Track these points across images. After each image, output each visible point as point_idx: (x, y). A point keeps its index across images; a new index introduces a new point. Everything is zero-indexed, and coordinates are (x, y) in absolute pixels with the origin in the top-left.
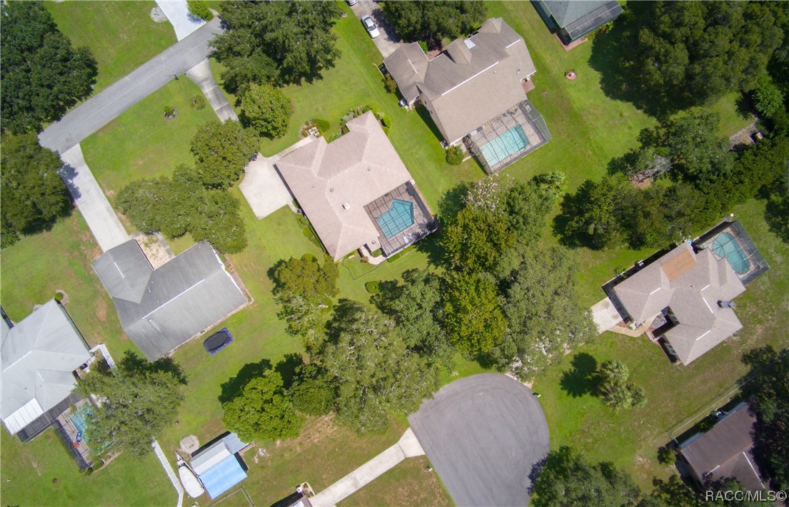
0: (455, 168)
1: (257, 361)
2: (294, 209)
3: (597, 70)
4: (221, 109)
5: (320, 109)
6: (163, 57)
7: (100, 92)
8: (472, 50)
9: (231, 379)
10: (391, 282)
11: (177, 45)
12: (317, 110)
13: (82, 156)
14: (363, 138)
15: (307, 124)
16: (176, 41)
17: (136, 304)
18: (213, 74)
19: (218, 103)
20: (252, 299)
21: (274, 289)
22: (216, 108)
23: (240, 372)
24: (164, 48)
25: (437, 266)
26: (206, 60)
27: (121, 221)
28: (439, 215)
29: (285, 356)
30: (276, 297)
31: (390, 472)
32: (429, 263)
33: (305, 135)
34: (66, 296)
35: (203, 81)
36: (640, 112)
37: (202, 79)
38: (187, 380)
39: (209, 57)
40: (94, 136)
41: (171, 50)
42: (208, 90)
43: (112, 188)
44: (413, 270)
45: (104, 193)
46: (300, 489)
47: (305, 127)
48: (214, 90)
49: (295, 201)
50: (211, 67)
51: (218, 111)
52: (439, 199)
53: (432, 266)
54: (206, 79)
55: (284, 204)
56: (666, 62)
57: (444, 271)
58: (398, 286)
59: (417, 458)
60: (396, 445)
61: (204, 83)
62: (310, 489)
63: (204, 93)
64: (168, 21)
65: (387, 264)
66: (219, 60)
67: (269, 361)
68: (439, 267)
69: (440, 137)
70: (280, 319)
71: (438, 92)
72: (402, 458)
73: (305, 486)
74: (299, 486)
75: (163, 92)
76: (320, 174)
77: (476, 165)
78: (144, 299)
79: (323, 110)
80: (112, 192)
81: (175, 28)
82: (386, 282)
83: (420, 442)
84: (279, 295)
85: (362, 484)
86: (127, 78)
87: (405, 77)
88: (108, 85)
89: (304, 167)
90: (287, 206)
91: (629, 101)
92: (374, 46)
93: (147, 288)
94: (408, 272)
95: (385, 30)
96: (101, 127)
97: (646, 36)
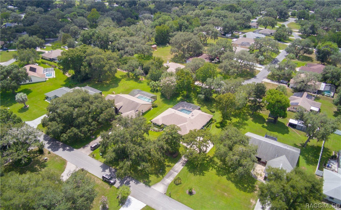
0: (158, 105)
1: (265, 129)
4: (175, 172)
11: (149, 204)
14: (164, 118)
16: (147, 206)
17: (286, 156)
18: (158, 181)
19: (173, 174)
22: (176, 174)
26: (152, 187)
35: (165, 185)
37: (164, 186)
39: (150, 186)
42: (169, 180)
45: (255, 204)
48: (167, 178)
50: (155, 183)
51: (177, 172)
54: (163, 184)
58: (207, 107)
63: (171, 181)
66: (150, 181)
78: (281, 155)
89: (187, 126)
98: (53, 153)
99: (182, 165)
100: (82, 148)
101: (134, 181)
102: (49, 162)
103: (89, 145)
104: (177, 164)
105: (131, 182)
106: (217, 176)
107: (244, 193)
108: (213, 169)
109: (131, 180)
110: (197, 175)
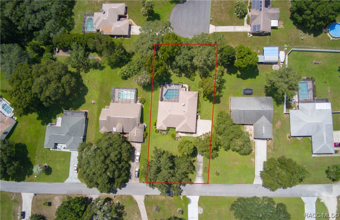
0: (144, 98)
1: (240, 79)
2: (199, 116)
3: (85, 99)
4: (200, 163)
5: (171, 142)
6: (208, 194)
7: (236, 197)
8: (115, 127)
9: (251, 79)
10: (186, 77)
11: (201, 195)
12: (172, 142)
13: (255, 179)
14: (165, 122)
15: (178, 140)
16: (200, 196)
17: (265, 116)
18: (195, 176)
19: (200, 166)
20: (230, 98)
21: (221, 97)
22: (202, 164)
23: (247, 79)
24: (205, 197)
25: (170, 73)
26: (195, 182)
27: (255, 148)
28: (159, 87)
29: (231, 75)
30: (222, 94)
31: (223, 25)
32: (171, 75)
33: (181, 136)
34: (287, 136)
35: (200, 176)
36: (83, 79)
38: (265, 87)
39: (193, 183)
40: (247, 183)
41: (203, 195)
42: (200, 172)
43: (251, 161)
44: (177, 76)
45: (255, 161)
46: (251, 35)
47: (179, 139)
48: (199, 171)
49: (197, 119)
50: (195, 179)
51: (202, 163)
52: (156, 92)
53: (171, 74)
54: (199, 176)
55: (201, 120)
56: (69, 81)
57: (169, 70)
58: (185, 75)
59: (213, 24)
60: (216, 31)
61: (200, 175)
62: (248, 34)
63: (202, 172)
64: (198, 206)
65: (183, 83)
66: (190, 180)
67: (237, 77)
68: (170, 72)
69: (142, 109)
70: (225, 87)
71: (134, 120)
72: (217, 27)
73: (249, 36)
74: (251, 37)
75: (216, 182)
76: (184, 119)
77: (138, 95)
78: (262, 116)
79: (170, 141)
80: (252, 160)
81: (198, 201)
82: (187, 78)
83: (209, 28)
84: (221, 94)
85: (233, 27)
86: (224, 195)
87: (140, 132)
88: (231, 197)
89: (188, 124)
90: (201, 119)
91: (83, 84)
92: (141, 150)
93: (259, 119)
94: (179, 77)
95: (134, 154)
96: (242, 184)
97: (68, 92)
98: (116, 194)
99: (201, 155)
100: (130, 179)
101: (182, 185)
102: (122, 202)
103: (131, 174)
104: (197, 156)
105: (181, 187)
106: (226, 151)
107: (246, 156)
108: (221, 147)
109: (180, 185)
110: (214, 158)
